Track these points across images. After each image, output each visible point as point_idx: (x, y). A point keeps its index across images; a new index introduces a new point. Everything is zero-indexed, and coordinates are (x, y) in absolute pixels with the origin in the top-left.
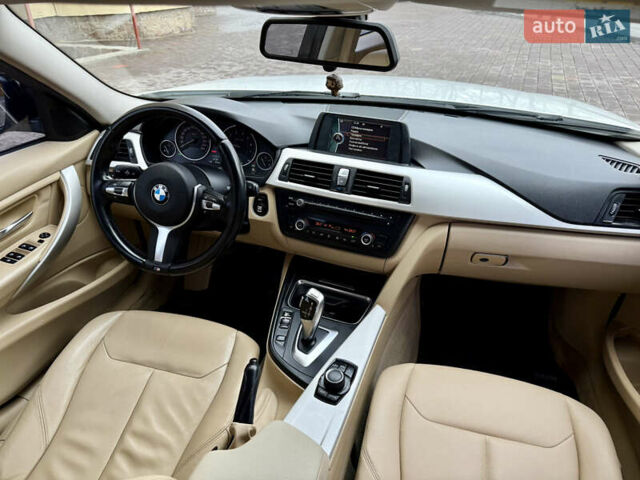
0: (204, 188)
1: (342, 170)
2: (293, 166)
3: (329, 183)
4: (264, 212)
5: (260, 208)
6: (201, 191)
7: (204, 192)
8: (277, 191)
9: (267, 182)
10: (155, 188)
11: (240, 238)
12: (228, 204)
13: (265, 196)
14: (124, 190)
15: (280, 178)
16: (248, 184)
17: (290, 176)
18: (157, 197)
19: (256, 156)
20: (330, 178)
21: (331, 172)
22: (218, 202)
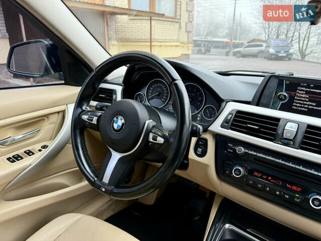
0: (154, 123)
1: (289, 124)
2: (236, 116)
3: (273, 135)
4: (203, 154)
5: (200, 150)
6: (151, 126)
7: (153, 126)
8: (218, 137)
9: (210, 128)
10: (115, 119)
11: (178, 172)
12: (172, 140)
13: (206, 140)
14: (95, 119)
15: (222, 126)
16: (193, 126)
17: (232, 125)
18: (115, 126)
19: (203, 107)
20: (275, 130)
21: (277, 125)
22: (163, 136)
